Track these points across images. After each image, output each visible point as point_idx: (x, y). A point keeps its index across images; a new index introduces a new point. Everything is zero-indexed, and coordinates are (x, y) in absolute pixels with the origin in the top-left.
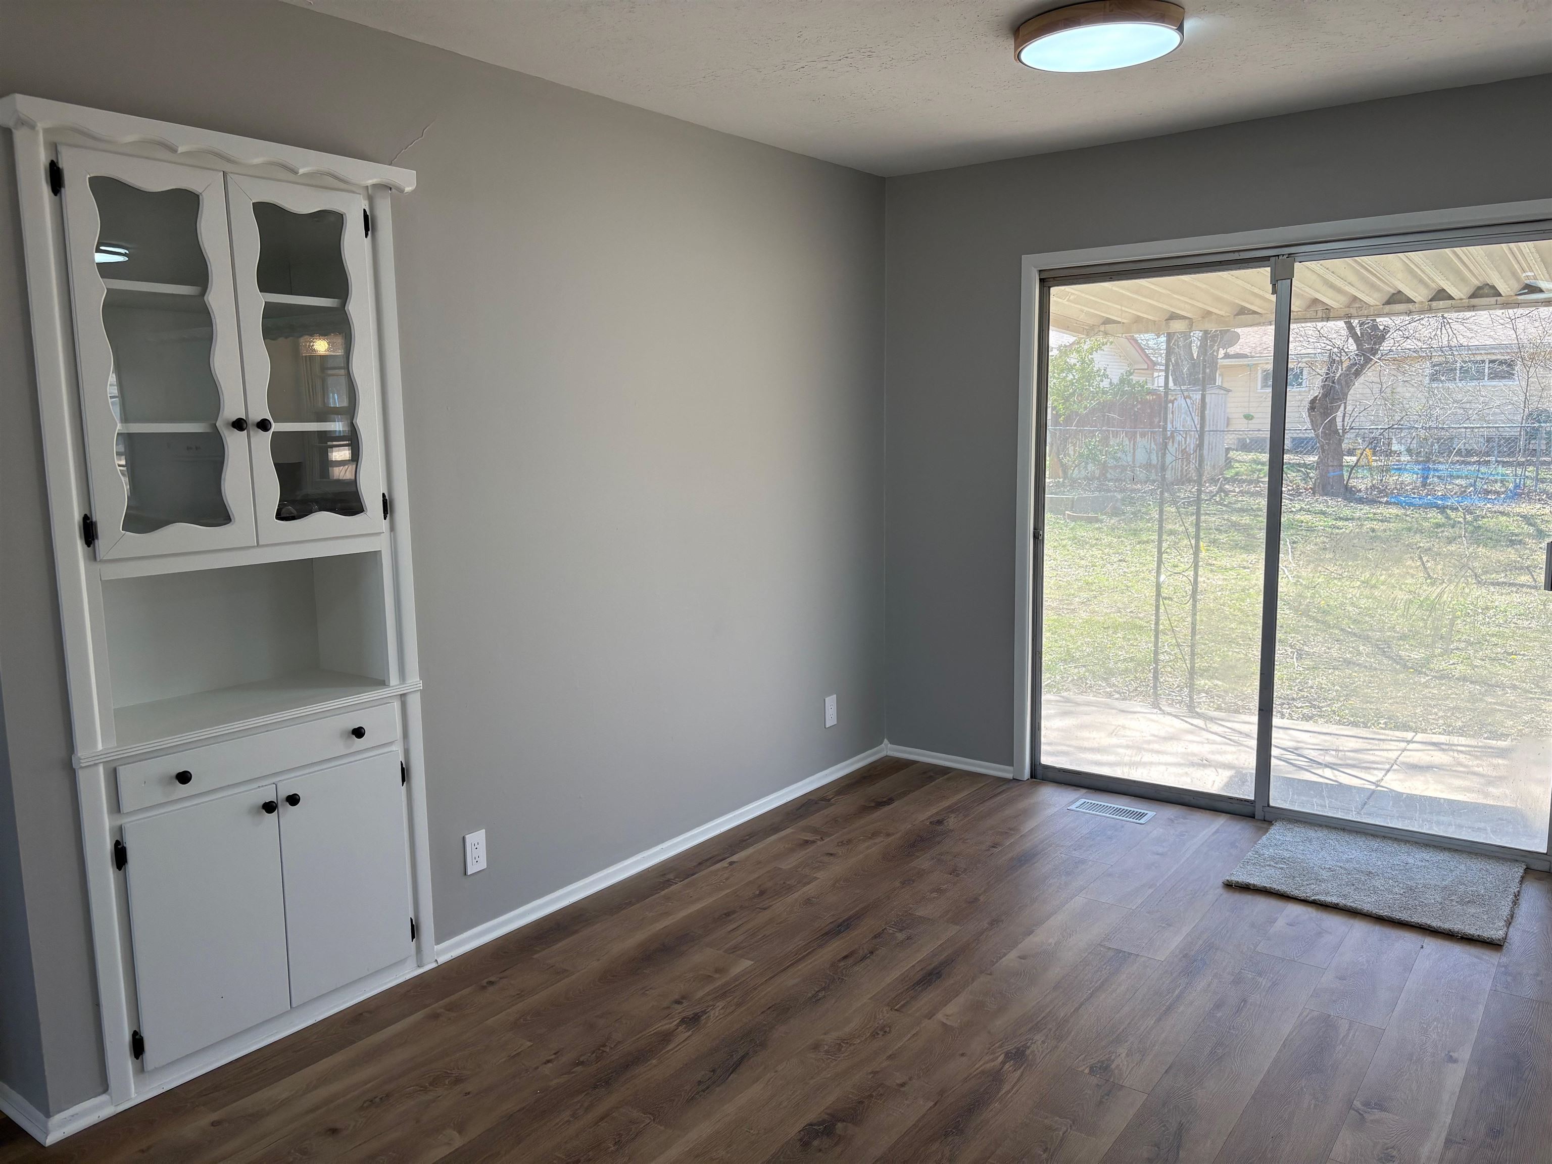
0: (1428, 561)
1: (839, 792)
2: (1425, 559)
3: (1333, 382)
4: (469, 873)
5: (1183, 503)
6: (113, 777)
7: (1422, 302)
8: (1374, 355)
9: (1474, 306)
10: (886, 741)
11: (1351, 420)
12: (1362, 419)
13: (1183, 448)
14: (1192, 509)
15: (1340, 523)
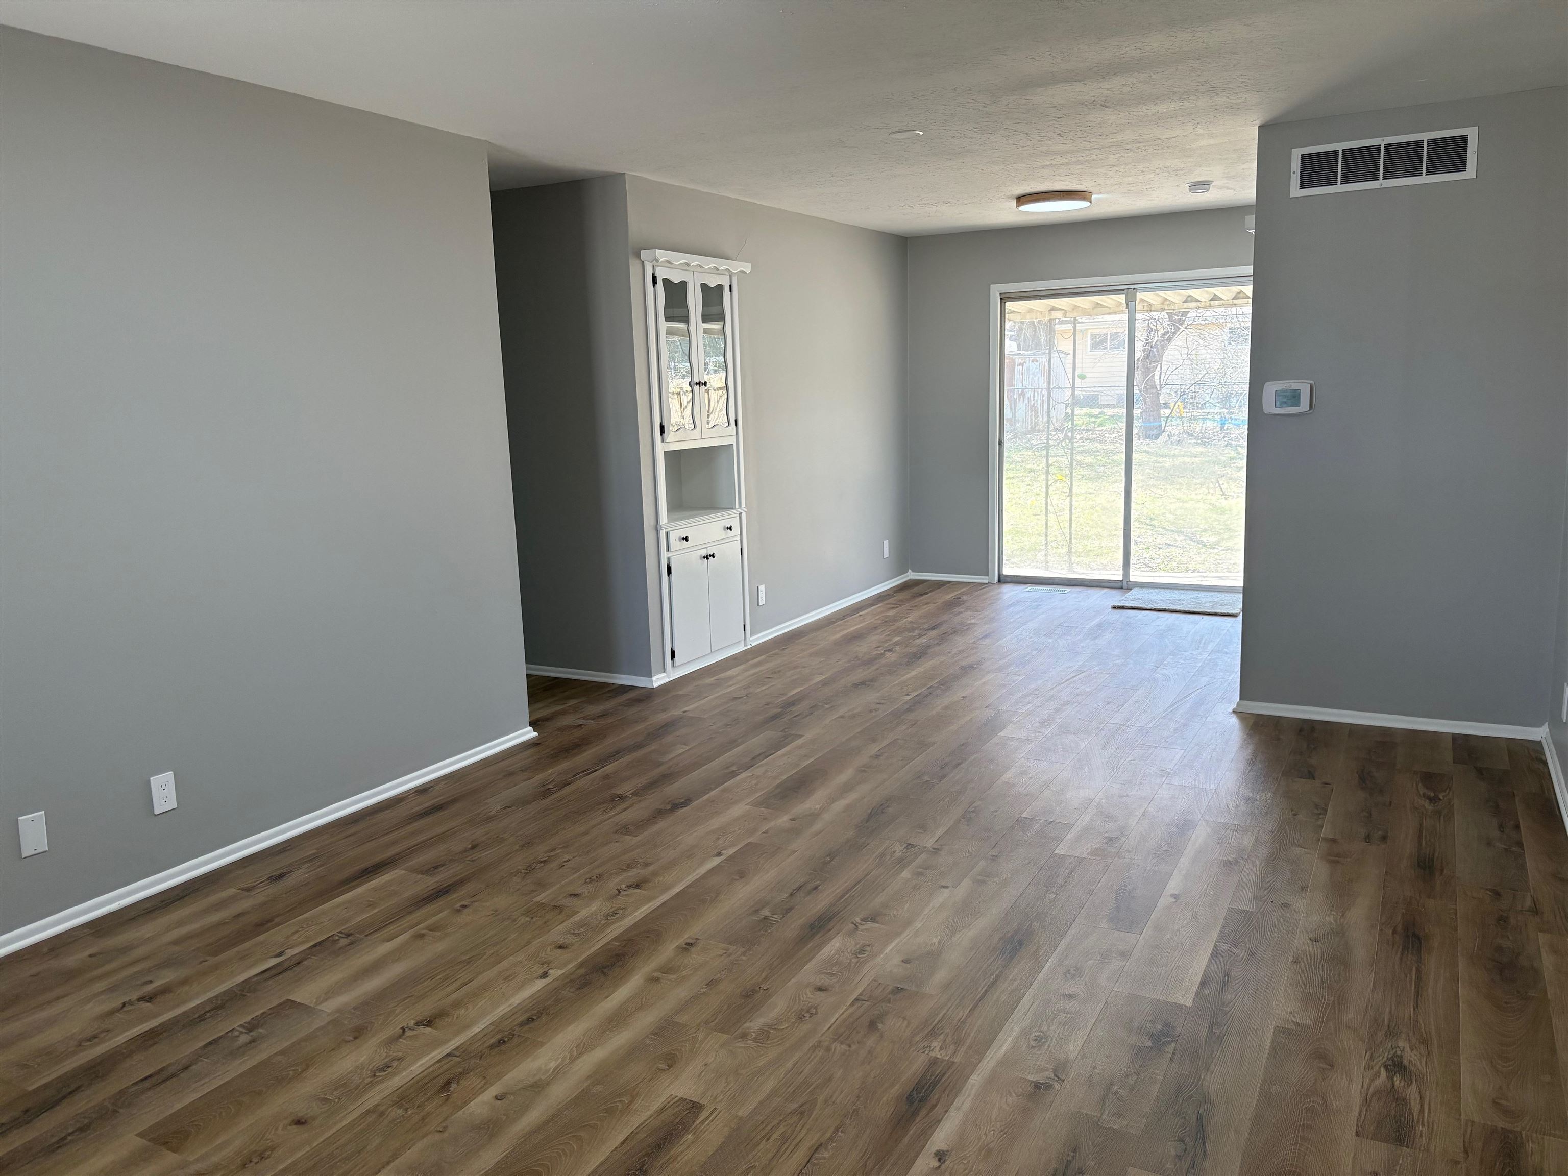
0: (1223, 484)
1: (896, 592)
2: (1221, 483)
3: (1151, 347)
4: (760, 605)
5: (1037, 449)
6: (667, 534)
7: (1205, 302)
8: (1181, 325)
9: (1235, 304)
10: (910, 570)
11: (1167, 377)
12: (1174, 377)
13: (1032, 404)
14: (1044, 453)
15: (1161, 459)
